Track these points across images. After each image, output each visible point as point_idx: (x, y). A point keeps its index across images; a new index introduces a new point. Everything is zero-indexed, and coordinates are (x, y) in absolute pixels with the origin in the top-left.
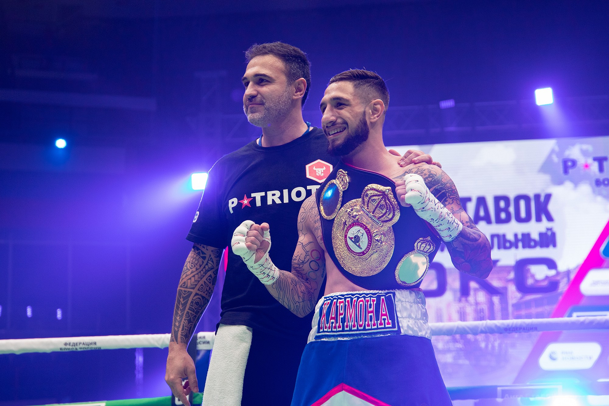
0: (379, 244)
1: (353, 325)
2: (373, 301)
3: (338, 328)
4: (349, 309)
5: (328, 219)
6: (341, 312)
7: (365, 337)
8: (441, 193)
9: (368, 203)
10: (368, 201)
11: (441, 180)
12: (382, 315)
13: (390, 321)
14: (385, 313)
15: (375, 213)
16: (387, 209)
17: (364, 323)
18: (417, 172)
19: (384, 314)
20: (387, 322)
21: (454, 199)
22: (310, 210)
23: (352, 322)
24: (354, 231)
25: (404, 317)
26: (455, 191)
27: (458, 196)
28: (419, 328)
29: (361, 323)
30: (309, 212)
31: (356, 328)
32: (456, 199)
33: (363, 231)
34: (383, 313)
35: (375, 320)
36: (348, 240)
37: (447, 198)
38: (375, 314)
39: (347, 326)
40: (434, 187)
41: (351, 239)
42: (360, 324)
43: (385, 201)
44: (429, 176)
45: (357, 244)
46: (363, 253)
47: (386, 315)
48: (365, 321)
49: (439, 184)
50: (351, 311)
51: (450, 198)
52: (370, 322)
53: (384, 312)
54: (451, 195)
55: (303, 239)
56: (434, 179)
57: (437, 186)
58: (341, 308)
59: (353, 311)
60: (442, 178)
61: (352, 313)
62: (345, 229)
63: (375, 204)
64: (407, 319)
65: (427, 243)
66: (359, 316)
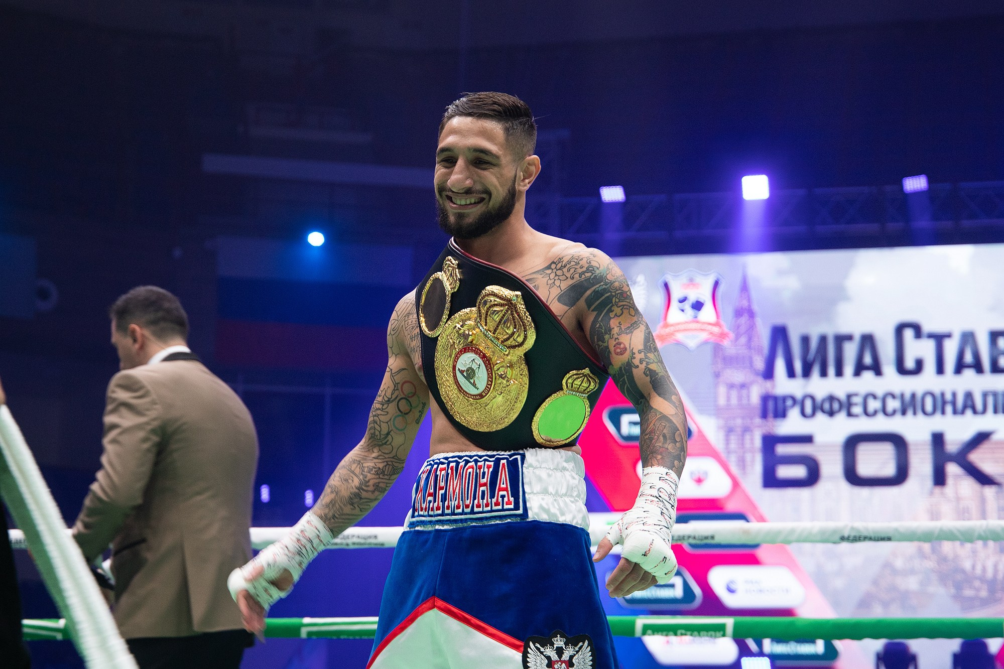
0: (505, 382)
1: (457, 506)
2: (489, 467)
3: (436, 510)
4: (452, 480)
5: (430, 336)
6: (442, 484)
7: (473, 524)
8: (604, 297)
9: (486, 317)
10: (487, 314)
11: (606, 276)
12: (500, 489)
13: (512, 499)
14: (504, 486)
15: (497, 333)
16: (515, 328)
17: (472, 502)
18: (570, 262)
19: (503, 488)
20: (507, 500)
21: (625, 307)
22: (405, 316)
23: (456, 501)
24: (467, 360)
25: (535, 492)
26: (628, 293)
27: (631, 302)
28: (560, 509)
29: (468, 502)
30: (404, 321)
31: (460, 511)
32: (628, 307)
33: (479, 361)
34: (502, 486)
35: (489, 498)
36: (458, 374)
37: (613, 305)
38: (488, 487)
39: (448, 508)
40: (593, 288)
41: (462, 372)
42: (466, 504)
43: (512, 314)
44: (587, 269)
45: (471, 380)
46: (481, 396)
47: (506, 489)
48: (474, 499)
49: (602, 283)
50: (455, 483)
51: (618, 306)
52: (481, 501)
53: (503, 484)
54: (619, 301)
55: (394, 363)
56: (594, 275)
57: (598, 286)
58: (441, 479)
59: (459, 483)
60: (608, 272)
61: (456, 487)
62: (453, 356)
63: (497, 319)
64: (541, 496)
65: (584, 379)
66: (466, 491)
